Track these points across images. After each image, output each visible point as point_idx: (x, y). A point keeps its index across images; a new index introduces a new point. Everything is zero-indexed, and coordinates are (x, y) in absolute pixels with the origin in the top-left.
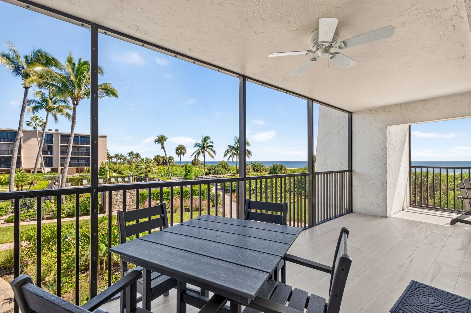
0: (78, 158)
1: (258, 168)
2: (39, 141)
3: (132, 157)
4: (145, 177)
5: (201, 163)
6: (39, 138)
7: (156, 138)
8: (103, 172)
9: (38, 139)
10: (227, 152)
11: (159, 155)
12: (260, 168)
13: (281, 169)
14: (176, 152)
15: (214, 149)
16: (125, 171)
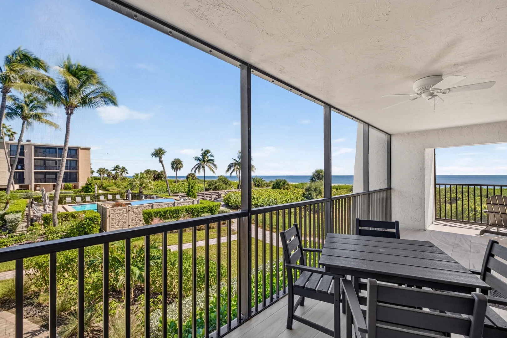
1: (259, 183)
2: (7, 153)
3: (118, 171)
4: (140, 194)
5: (197, 178)
6: (7, 149)
7: (153, 151)
8: (90, 189)
9: (5, 151)
10: (230, 166)
11: (150, 170)
12: (261, 183)
13: (284, 184)
14: (172, 166)
15: (215, 163)
16: (111, 187)
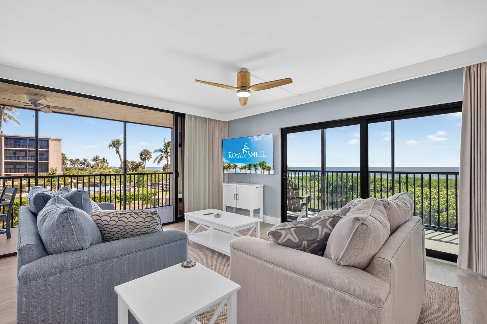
0: (27, 162)
3: (98, 161)
14: (141, 157)
